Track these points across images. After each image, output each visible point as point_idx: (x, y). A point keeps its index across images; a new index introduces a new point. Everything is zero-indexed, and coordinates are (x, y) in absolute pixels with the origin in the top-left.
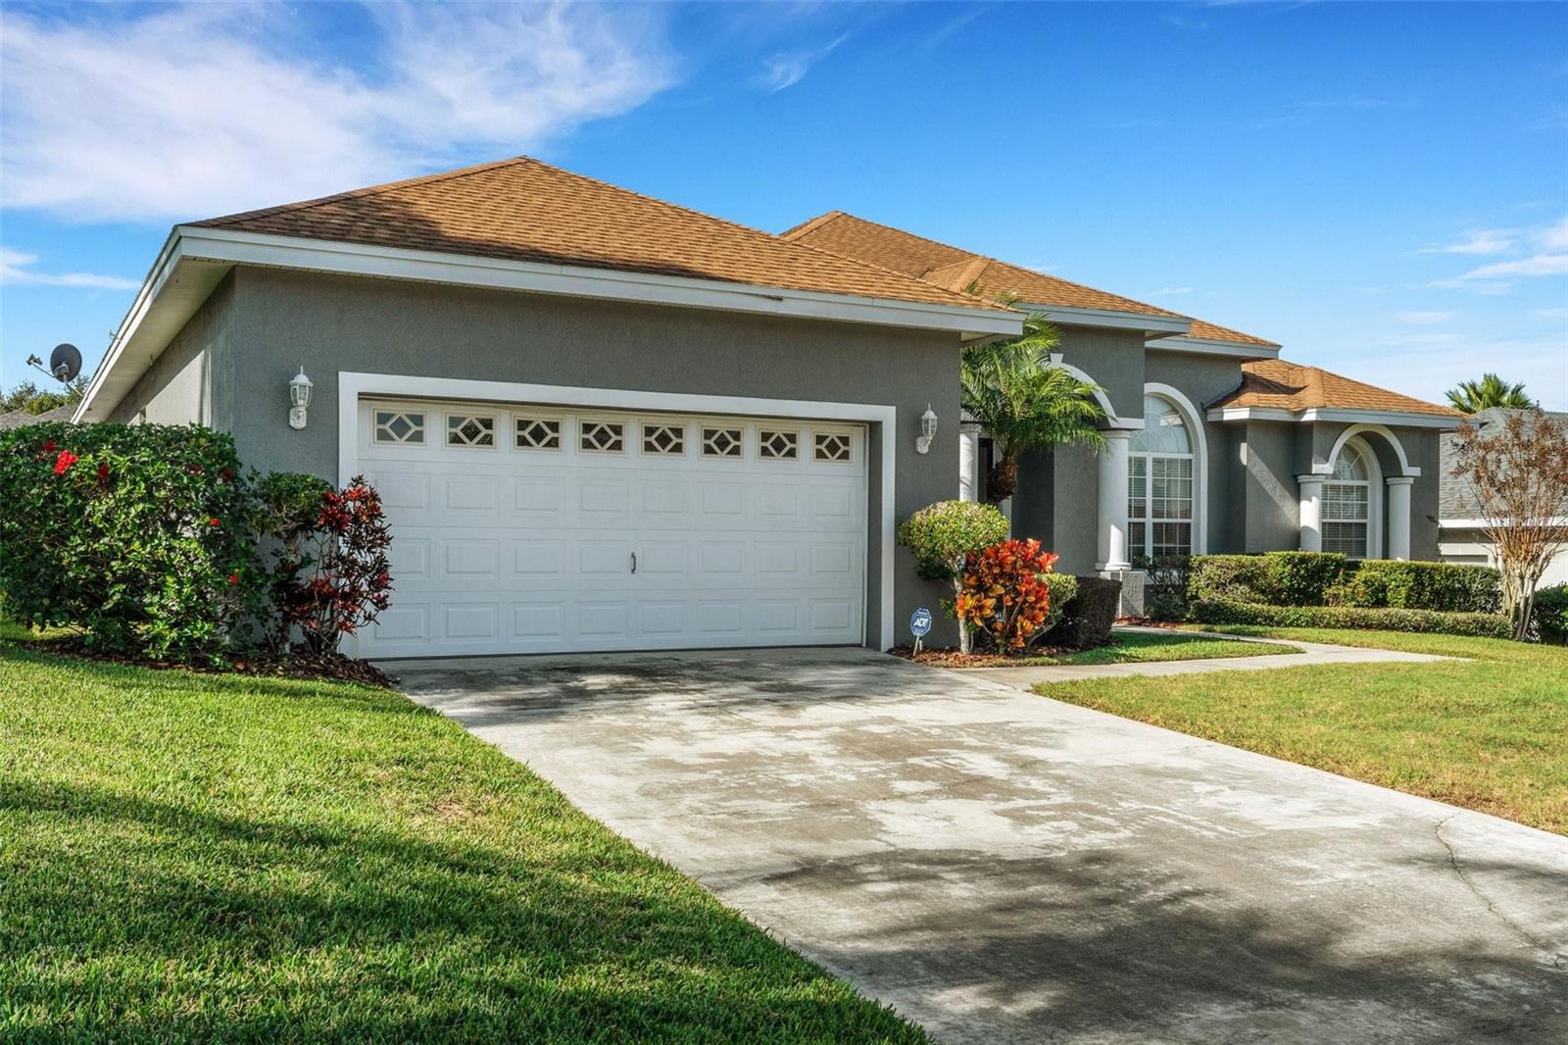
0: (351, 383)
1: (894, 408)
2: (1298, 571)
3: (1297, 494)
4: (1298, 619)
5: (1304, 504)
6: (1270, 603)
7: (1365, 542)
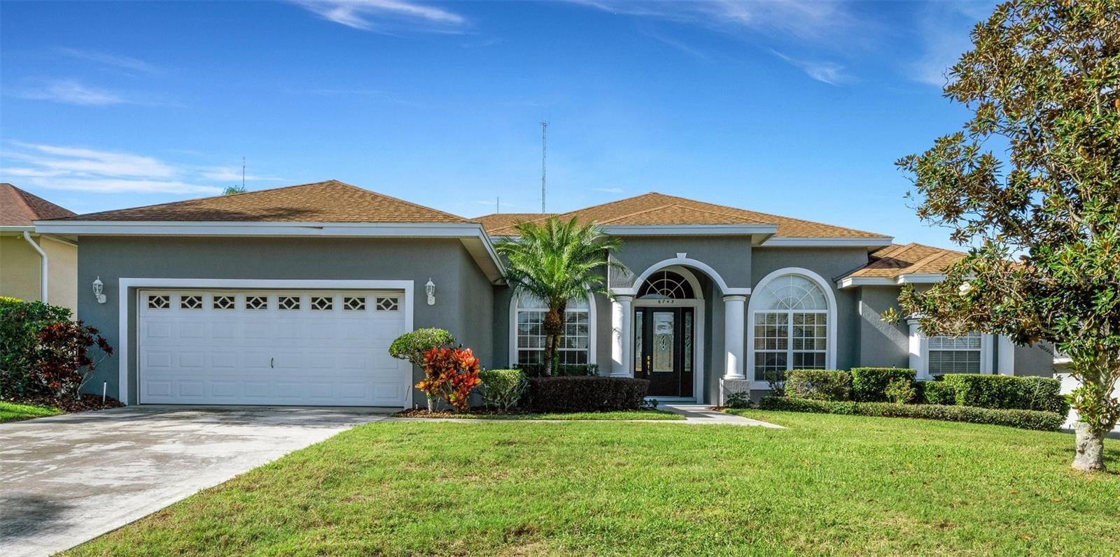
0: (125, 283)
1: (413, 281)
2: (869, 380)
3: (906, 331)
4: (841, 409)
5: (911, 337)
6: (833, 399)
7: (979, 363)
